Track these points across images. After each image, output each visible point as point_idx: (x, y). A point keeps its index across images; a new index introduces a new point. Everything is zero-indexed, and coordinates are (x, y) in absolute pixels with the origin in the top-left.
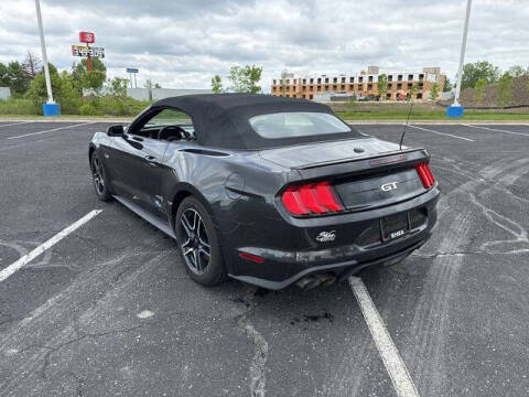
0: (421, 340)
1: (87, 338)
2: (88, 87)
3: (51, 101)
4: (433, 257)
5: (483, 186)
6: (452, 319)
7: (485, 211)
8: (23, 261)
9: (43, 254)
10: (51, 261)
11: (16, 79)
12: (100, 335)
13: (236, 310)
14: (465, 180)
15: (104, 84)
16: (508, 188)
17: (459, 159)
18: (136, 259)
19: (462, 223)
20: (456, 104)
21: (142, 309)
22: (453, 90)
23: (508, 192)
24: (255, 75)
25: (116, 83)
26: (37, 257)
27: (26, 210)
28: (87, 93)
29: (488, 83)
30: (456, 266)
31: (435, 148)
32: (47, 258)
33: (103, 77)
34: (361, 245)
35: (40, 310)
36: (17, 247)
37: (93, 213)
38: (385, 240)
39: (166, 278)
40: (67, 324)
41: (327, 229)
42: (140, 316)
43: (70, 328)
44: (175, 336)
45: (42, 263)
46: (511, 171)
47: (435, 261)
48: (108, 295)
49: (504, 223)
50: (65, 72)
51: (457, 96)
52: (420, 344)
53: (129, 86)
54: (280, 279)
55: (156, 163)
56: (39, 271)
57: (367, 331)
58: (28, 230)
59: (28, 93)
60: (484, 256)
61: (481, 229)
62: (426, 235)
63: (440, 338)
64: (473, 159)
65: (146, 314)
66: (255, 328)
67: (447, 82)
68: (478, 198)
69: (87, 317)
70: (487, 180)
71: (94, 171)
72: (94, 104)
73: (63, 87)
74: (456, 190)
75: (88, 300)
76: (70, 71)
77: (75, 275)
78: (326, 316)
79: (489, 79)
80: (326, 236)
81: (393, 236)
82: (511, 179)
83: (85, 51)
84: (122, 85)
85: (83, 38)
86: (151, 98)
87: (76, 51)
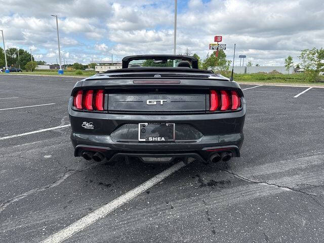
4: (255, 183)
8: (56, 128)
35: (26, 144)
65: (48, 157)
83: (216, 47)
84: (227, 64)
85: (216, 39)
86: (246, 72)
87: (211, 47)
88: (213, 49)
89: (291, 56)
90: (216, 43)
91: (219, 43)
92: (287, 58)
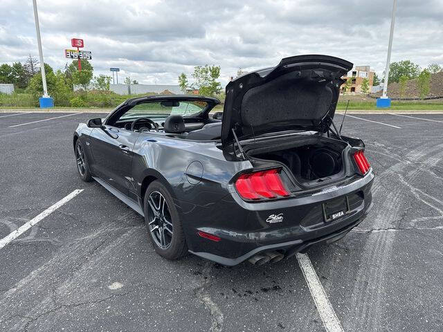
0: (361, 311)
1: (63, 308)
2: (78, 83)
3: (46, 96)
4: (369, 233)
5: (410, 168)
6: (388, 291)
7: (413, 190)
8: (13, 235)
9: (30, 230)
10: (36, 236)
11: (18, 77)
12: (75, 305)
13: (195, 283)
14: (395, 162)
15: (91, 81)
16: (431, 169)
17: (388, 143)
18: (110, 234)
19: (393, 202)
20: (384, 97)
21: (113, 281)
22: (381, 84)
23: (433, 173)
24: (215, 73)
25: (101, 80)
26: (25, 233)
27: (18, 189)
28: (77, 88)
29: (410, 78)
30: (389, 241)
31: (367, 134)
32: (33, 233)
33: (90, 75)
34: (306, 226)
35: (23, 282)
36: (8, 223)
37: (76, 192)
38: (327, 221)
39: (135, 251)
40: (46, 294)
41: (276, 212)
42: (111, 287)
43: (48, 299)
44: (140, 307)
45: (28, 238)
46: (433, 154)
47: (371, 236)
48: (84, 267)
49: (430, 201)
50: (59, 72)
51: (385, 90)
52: (360, 316)
53: (112, 83)
54: (234, 257)
55: (128, 151)
56: (25, 245)
57: (312, 302)
58: (19, 208)
59: (28, 88)
60: (414, 231)
61: (410, 207)
62: (363, 215)
63: (378, 310)
64: (401, 144)
65: (116, 286)
66: (212, 299)
67: (375, 78)
68: (407, 179)
69: (64, 288)
70: (413, 162)
71: (78, 156)
72: (83, 98)
73: (57, 83)
74: (387, 172)
75: (65, 273)
76: (63, 71)
77: (56, 249)
78: (275, 288)
79: (411, 76)
80: (275, 219)
81: (334, 217)
82: (434, 161)
83: (76, 54)
84: (106, 82)
85: (74, 42)
86: (130, 92)
87: (68, 54)
88: (72, 57)
89: (185, 74)
90: (76, 49)
91: (80, 49)
92: (180, 75)
